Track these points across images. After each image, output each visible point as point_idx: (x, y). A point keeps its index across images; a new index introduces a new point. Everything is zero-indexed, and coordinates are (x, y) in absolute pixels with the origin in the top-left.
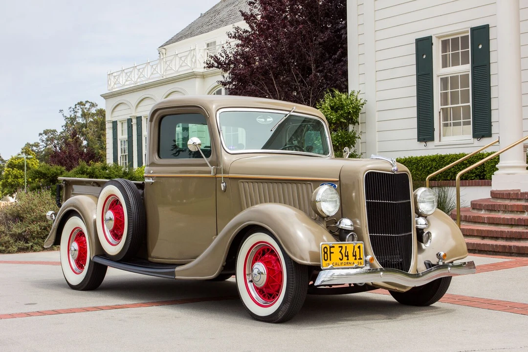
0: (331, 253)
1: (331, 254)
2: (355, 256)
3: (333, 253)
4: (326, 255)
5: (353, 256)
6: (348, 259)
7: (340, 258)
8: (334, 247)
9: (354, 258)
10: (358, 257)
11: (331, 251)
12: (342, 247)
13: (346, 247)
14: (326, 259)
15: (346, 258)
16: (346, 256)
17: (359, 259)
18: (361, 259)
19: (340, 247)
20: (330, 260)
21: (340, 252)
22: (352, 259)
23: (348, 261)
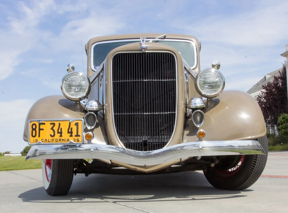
0: (40, 129)
1: (41, 131)
2: (71, 133)
3: (43, 129)
4: (34, 131)
5: (68, 132)
6: (61, 136)
7: (51, 135)
8: (44, 124)
9: (70, 134)
10: (74, 133)
11: (41, 128)
12: (54, 124)
13: (60, 124)
14: (34, 135)
15: (60, 134)
16: (58, 133)
17: (76, 136)
18: (79, 136)
19: (51, 124)
20: (39, 136)
21: (52, 129)
22: (66, 136)
23: (61, 138)
